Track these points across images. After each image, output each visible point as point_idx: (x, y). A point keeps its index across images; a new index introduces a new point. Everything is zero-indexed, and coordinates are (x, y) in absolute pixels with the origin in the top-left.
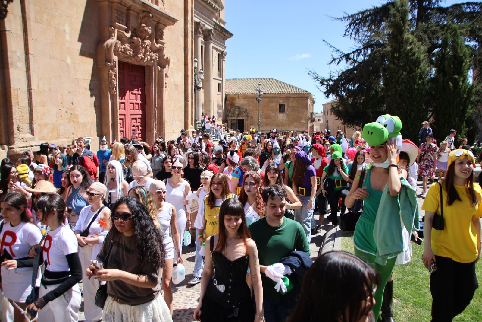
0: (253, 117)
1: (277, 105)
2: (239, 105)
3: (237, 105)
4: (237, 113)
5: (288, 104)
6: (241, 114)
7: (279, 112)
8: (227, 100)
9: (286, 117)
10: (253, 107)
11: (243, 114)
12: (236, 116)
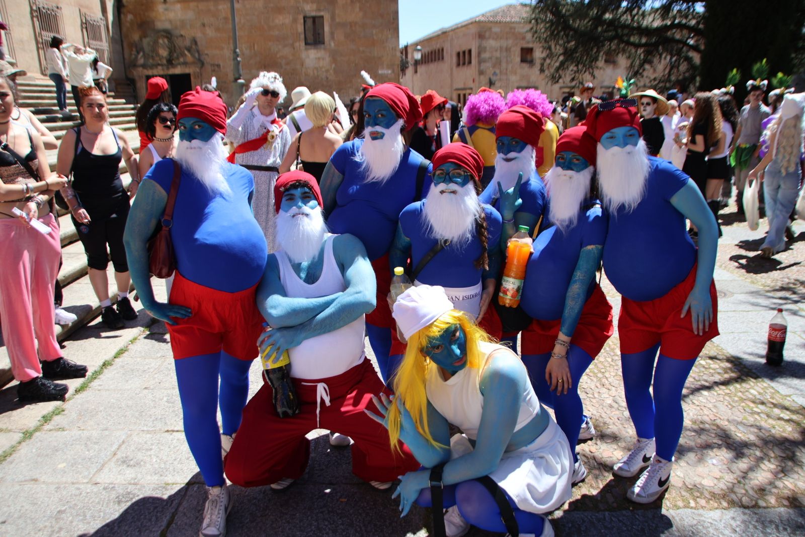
0: (218, 66)
1: (295, 20)
2: (167, 26)
3: (160, 25)
4: (164, 53)
5: (333, 18)
6: (178, 58)
7: (303, 44)
8: (124, 10)
9: (328, 59)
10: (218, 30)
11: (183, 55)
12: (162, 65)
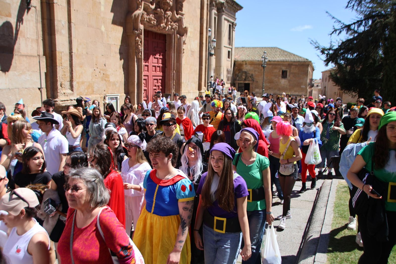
0: (258, 82)
1: (279, 71)
2: (246, 70)
3: (244, 70)
4: (244, 77)
5: (290, 71)
6: (247, 79)
7: (281, 77)
8: (235, 66)
9: (287, 82)
10: (258, 72)
11: (249, 78)
12: (243, 80)
